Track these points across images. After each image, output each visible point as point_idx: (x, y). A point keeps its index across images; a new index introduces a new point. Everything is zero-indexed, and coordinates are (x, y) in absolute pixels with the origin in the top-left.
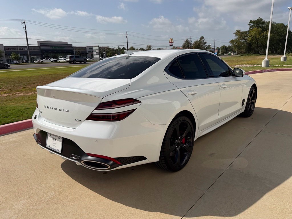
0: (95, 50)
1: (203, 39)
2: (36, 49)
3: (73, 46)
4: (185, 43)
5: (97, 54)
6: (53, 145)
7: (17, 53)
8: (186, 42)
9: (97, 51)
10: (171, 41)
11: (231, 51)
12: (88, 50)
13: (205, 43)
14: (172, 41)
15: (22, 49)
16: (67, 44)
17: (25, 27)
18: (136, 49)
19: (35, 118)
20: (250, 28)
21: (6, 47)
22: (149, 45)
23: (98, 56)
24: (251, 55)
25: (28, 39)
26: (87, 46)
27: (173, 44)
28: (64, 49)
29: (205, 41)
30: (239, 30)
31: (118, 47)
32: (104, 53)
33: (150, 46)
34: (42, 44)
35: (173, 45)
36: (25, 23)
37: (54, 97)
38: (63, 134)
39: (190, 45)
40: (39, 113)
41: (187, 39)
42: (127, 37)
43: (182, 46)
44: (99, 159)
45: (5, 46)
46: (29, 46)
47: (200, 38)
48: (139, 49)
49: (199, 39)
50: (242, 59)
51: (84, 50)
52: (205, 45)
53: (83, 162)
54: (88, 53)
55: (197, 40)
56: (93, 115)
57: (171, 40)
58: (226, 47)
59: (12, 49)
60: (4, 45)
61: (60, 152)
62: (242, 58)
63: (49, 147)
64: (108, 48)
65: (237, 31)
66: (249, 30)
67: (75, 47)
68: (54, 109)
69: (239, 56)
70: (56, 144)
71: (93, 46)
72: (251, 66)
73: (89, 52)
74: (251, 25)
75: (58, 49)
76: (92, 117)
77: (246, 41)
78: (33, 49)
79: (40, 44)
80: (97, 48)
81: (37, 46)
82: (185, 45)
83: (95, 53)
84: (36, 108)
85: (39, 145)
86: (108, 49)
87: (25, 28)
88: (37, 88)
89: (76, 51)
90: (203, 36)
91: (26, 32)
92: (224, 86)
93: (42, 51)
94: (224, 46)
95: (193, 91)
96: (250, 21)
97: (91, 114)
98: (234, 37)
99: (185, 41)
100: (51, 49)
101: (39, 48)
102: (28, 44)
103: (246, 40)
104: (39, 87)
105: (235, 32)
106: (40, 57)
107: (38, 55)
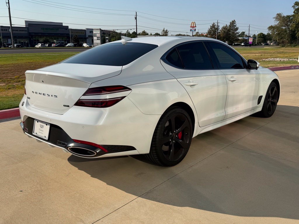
0: (96, 34)
1: (234, 23)
2: (23, 31)
3: (70, 28)
4: (211, 28)
5: (98, 39)
6: (40, 132)
8: (213, 27)
9: (99, 35)
10: (192, 26)
11: (270, 39)
12: (88, 34)
13: (237, 29)
14: (194, 26)
15: (6, 30)
16: (62, 26)
17: (9, 3)
18: (149, 34)
19: (22, 105)
20: (295, 11)
22: (165, 30)
23: (99, 41)
24: (294, 46)
25: (11, 18)
26: (87, 29)
27: (195, 29)
28: (58, 32)
29: (237, 26)
30: (281, 13)
31: (127, 30)
32: (107, 37)
33: (167, 30)
34: (30, 25)
35: (195, 31)
37: (43, 82)
38: (51, 120)
39: (218, 31)
40: (27, 99)
41: (214, 23)
42: (136, 18)
43: (207, 32)
44: (86, 145)
46: (12, 26)
47: (231, 23)
48: (154, 35)
49: (229, 24)
50: (282, 51)
51: (83, 33)
52: (237, 31)
53: (70, 149)
54: (88, 38)
55: (227, 25)
56: (81, 100)
57: (192, 24)
58: (263, 35)
61: (47, 139)
62: (283, 49)
63: (36, 135)
64: (115, 32)
65: (278, 14)
66: (293, 14)
67: (71, 30)
68: (42, 94)
69: (280, 47)
70: (43, 131)
71: (93, 29)
72: (286, 60)
73: (89, 36)
74: (296, 8)
75: (51, 32)
76: (80, 103)
77: (289, 29)
78: (20, 30)
79: (29, 24)
80: (99, 32)
81: (25, 26)
82: (210, 31)
83: (95, 38)
84: (24, 95)
85: (26, 133)
86: (113, 33)
87: (8, 4)
88: (25, 73)
89: (73, 34)
90: (234, 20)
91: (9, 9)
92: (232, 79)
93: (30, 34)
94: (261, 33)
95: (193, 82)
96: (296, 2)
97: (79, 100)
98: (275, 23)
99: (211, 25)
100: (42, 31)
101: (26, 29)
102: (11, 24)
103: (289, 27)
104: (27, 72)
105: (275, 16)
106: (28, 41)
107: (26, 38)
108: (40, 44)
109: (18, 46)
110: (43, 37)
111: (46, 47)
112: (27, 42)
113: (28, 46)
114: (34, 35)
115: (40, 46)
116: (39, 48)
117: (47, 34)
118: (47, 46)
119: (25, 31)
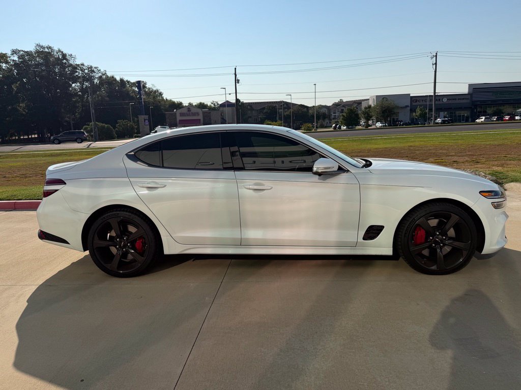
2: (463, 99)
7: (425, 106)
17: (436, 64)
21: (413, 99)
36: (436, 56)
45: (412, 97)
59: (423, 100)
60: (411, 95)
78: (459, 99)
81: (467, 93)
87: (434, 66)
91: (436, 72)
93: (473, 103)
101: (469, 97)
102: (435, 93)
106: (469, 114)
107: (465, 108)
108: (484, 117)
109: (444, 122)
110: (493, 107)
111: (493, 121)
112: (466, 115)
113: (467, 121)
114: (479, 105)
115: (483, 120)
116: (482, 123)
117: (501, 102)
118: (495, 119)
119: (467, 99)
